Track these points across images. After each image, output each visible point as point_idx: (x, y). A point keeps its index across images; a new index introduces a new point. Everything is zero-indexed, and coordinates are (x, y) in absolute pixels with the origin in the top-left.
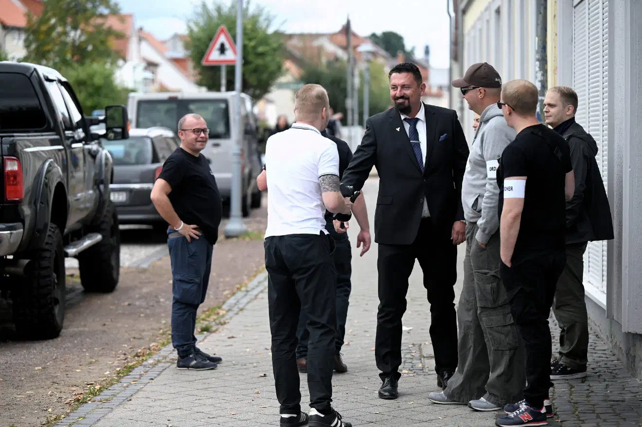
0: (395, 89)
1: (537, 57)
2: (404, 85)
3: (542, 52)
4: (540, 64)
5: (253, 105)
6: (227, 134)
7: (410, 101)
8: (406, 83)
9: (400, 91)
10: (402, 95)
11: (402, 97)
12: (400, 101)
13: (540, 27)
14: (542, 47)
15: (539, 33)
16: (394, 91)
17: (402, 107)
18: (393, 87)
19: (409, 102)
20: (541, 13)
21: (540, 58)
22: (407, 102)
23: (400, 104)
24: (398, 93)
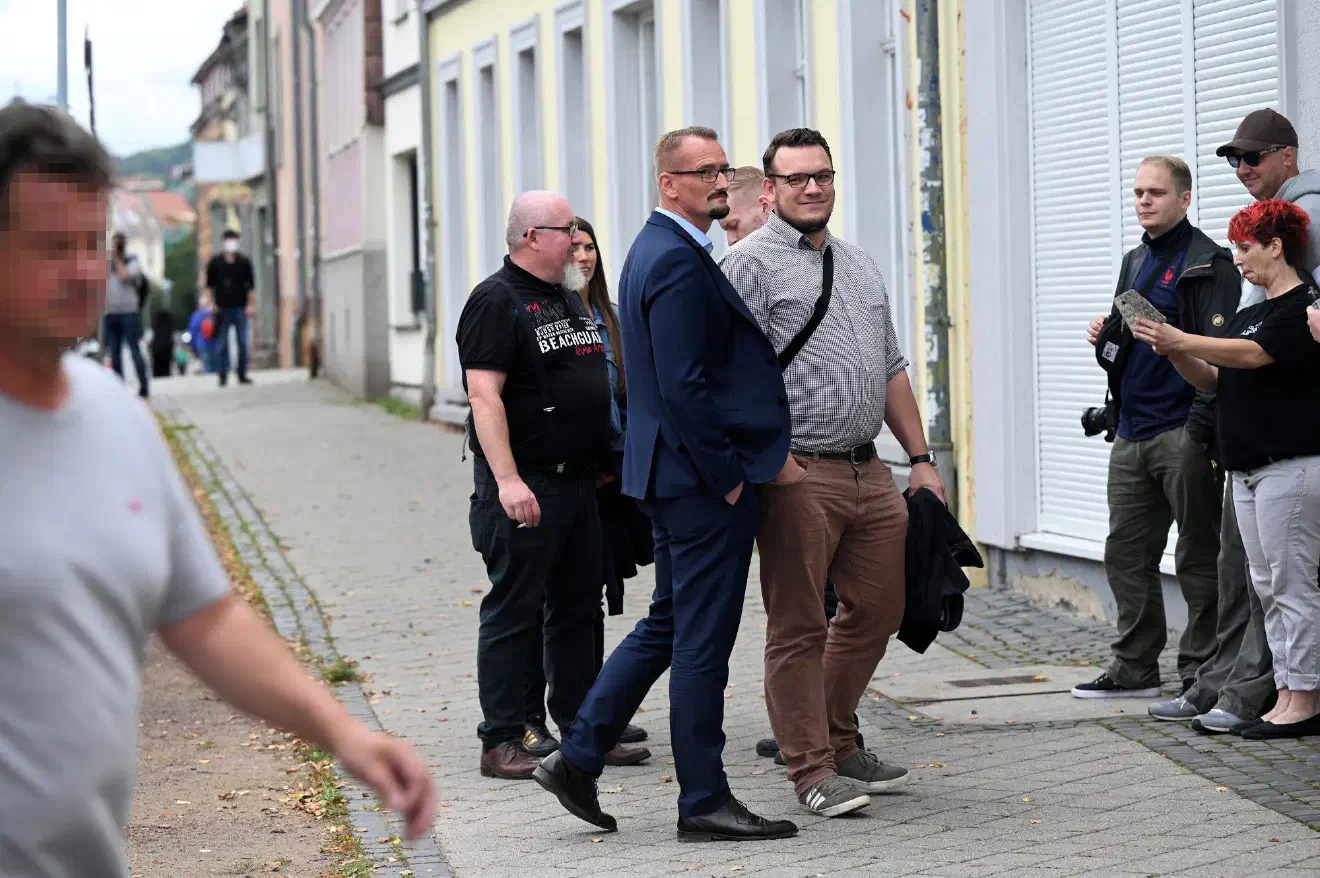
1: (922, 99)
3: (931, 88)
4: (927, 113)
13: (925, 38)
14: (930, 78)
15: (924, 51)
20: (926, 10)
21: (928, 100)
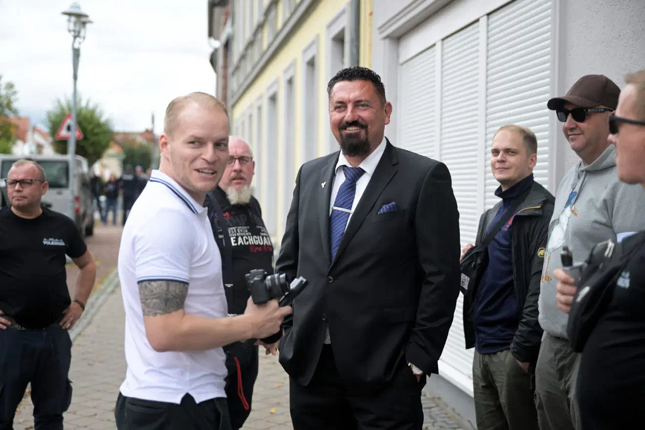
0: (342, 108)
2: (359, 101)
5: (91, 164)
6: (66, 186)
7: (369, 130)
8: (363, 98)
9: (352, 112)
10: (356, 118)
11: (354, 123)
12: (352, 130)
16: (340, 112)
17: (354, 141)
18: (339, 105)
19: (367, 133)
22: (363, 132)
23: (350, 136)
24: (348, 115)
